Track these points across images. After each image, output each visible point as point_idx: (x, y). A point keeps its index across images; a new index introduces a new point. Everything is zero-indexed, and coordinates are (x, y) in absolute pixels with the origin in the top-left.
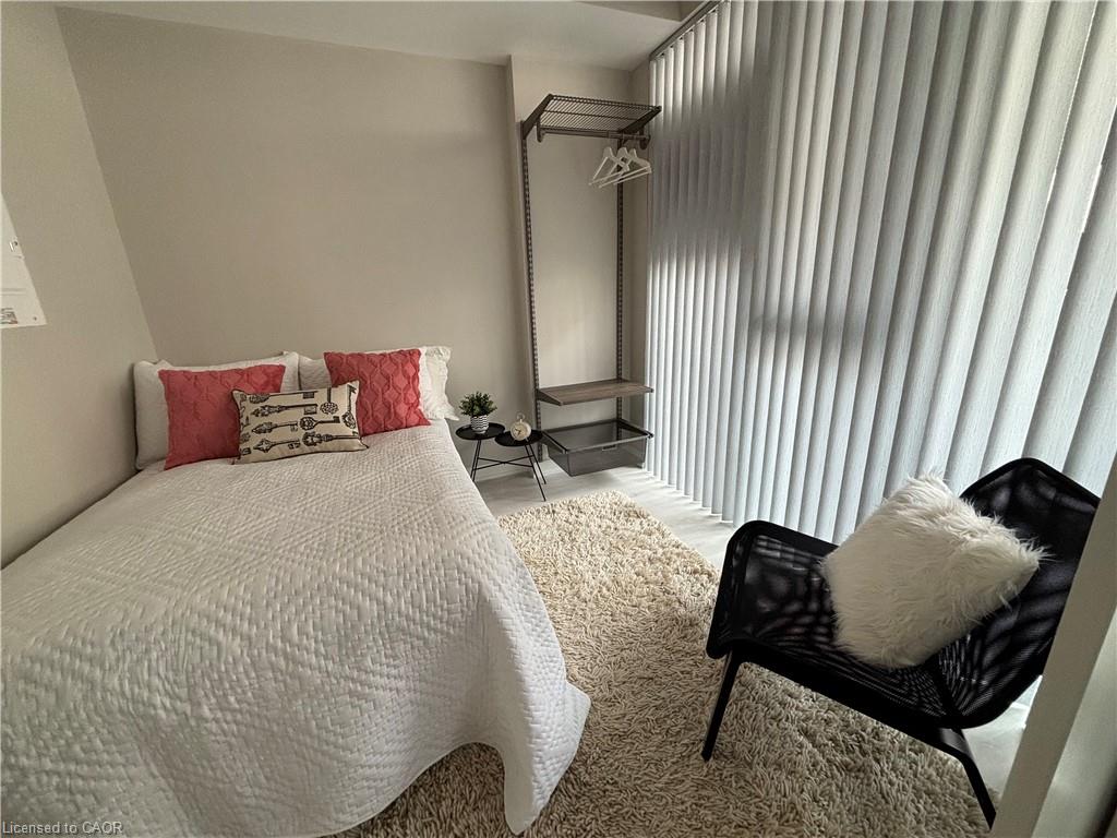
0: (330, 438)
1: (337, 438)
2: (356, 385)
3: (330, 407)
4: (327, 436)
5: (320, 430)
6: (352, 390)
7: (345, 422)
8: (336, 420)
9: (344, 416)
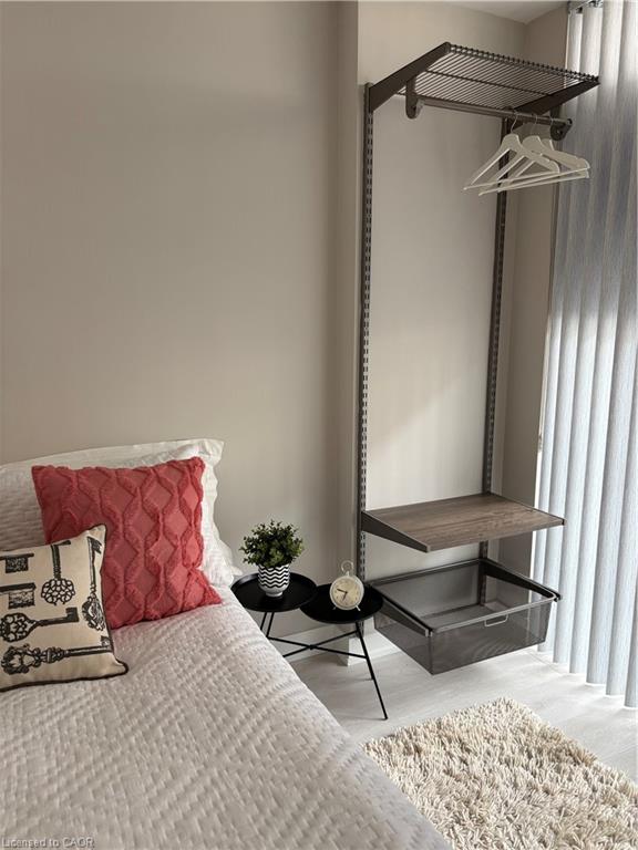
0: (57, 655)
1: (73, 653)
2: (99, 534)
3: (58, 588)
4: (53, 651)
5: (39, 639)
6: (94, 545)
7: (88, 618)
8: (72, 616)
9: (86, 606)
